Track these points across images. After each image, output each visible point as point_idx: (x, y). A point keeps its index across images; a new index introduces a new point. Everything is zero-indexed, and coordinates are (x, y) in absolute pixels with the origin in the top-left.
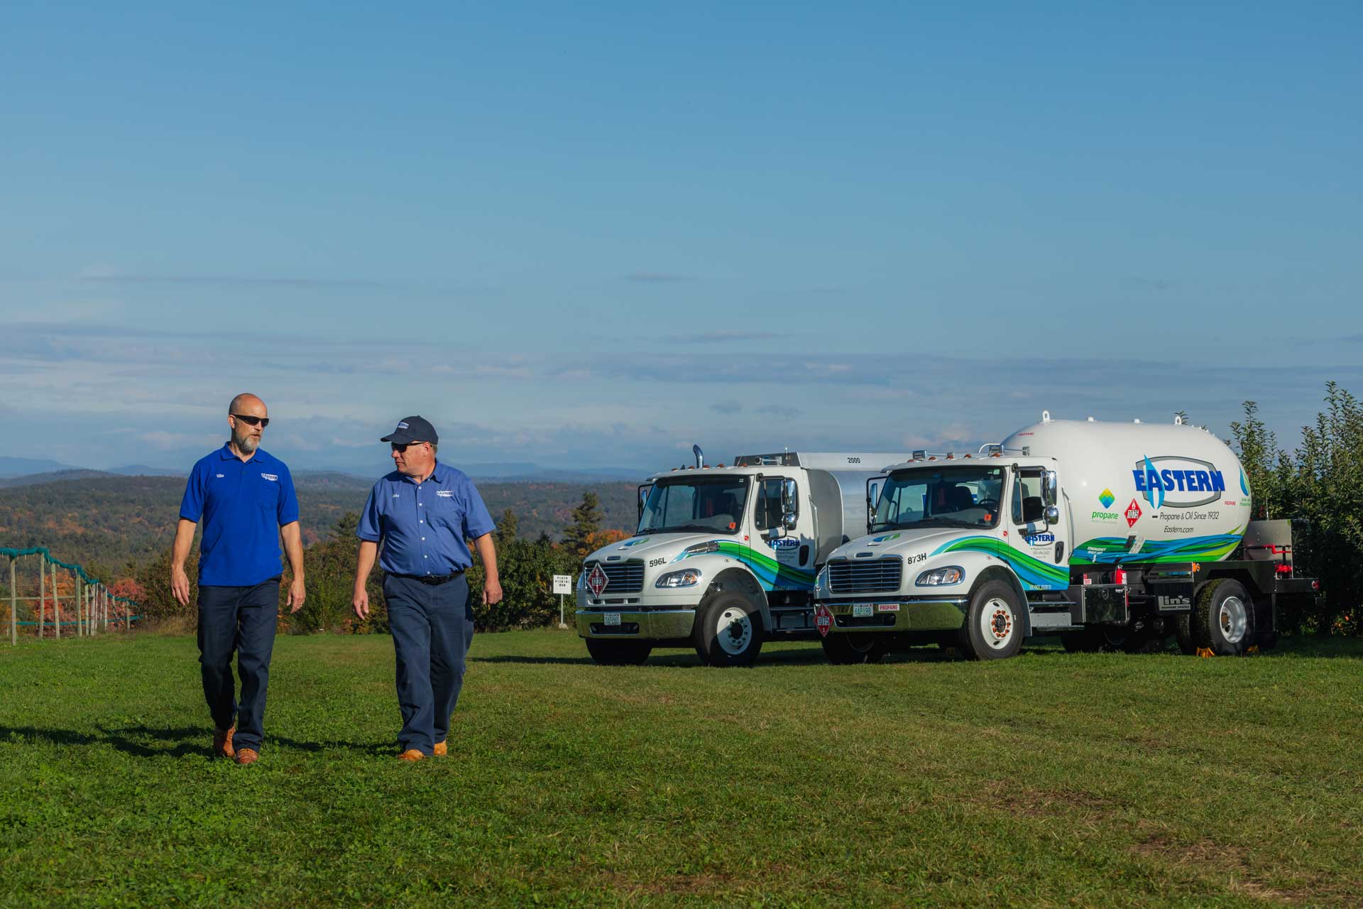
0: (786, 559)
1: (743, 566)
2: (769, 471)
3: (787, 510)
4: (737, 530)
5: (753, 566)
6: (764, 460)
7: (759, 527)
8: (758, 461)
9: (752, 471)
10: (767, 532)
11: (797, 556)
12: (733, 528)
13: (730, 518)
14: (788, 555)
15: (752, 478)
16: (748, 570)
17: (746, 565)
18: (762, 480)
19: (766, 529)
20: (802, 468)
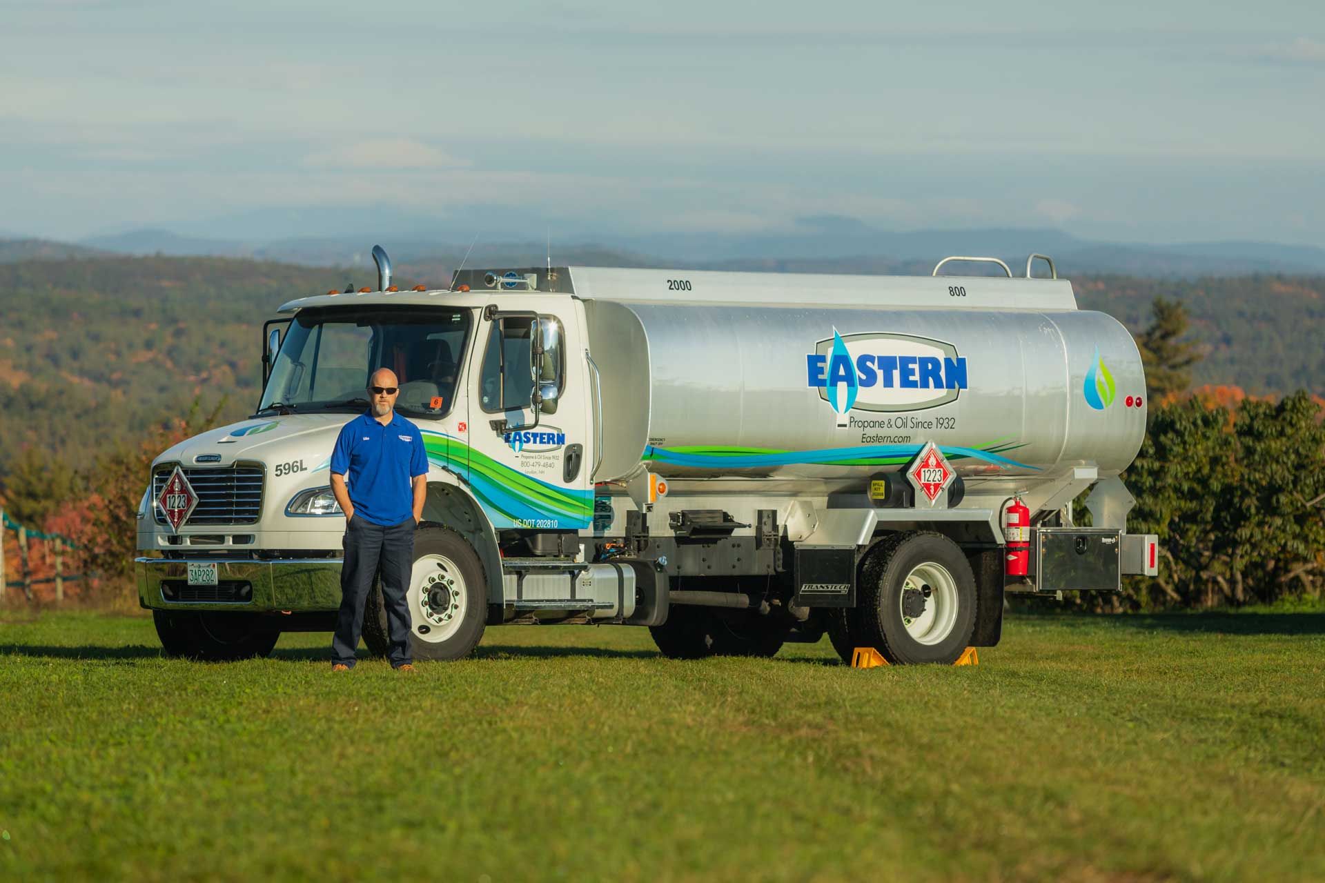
0: (536, 469)
1: (453, 480)
2: (510, 302)
3: (542, 377)
4: (445, 411)
5: (473, 479)
6: (502, 280)
7: (487, 408)
8: (491, 280)
9: (477, 300)
10: (501, 416)
11: (560, 465)
12: (438, 408)
13: (432, 389)
14: (542, 461)
15: (476, 314)
16: (463, 487)
17: (460, 477)
18: (497, 316)
19: (500, 411)
20: (574, 297)
